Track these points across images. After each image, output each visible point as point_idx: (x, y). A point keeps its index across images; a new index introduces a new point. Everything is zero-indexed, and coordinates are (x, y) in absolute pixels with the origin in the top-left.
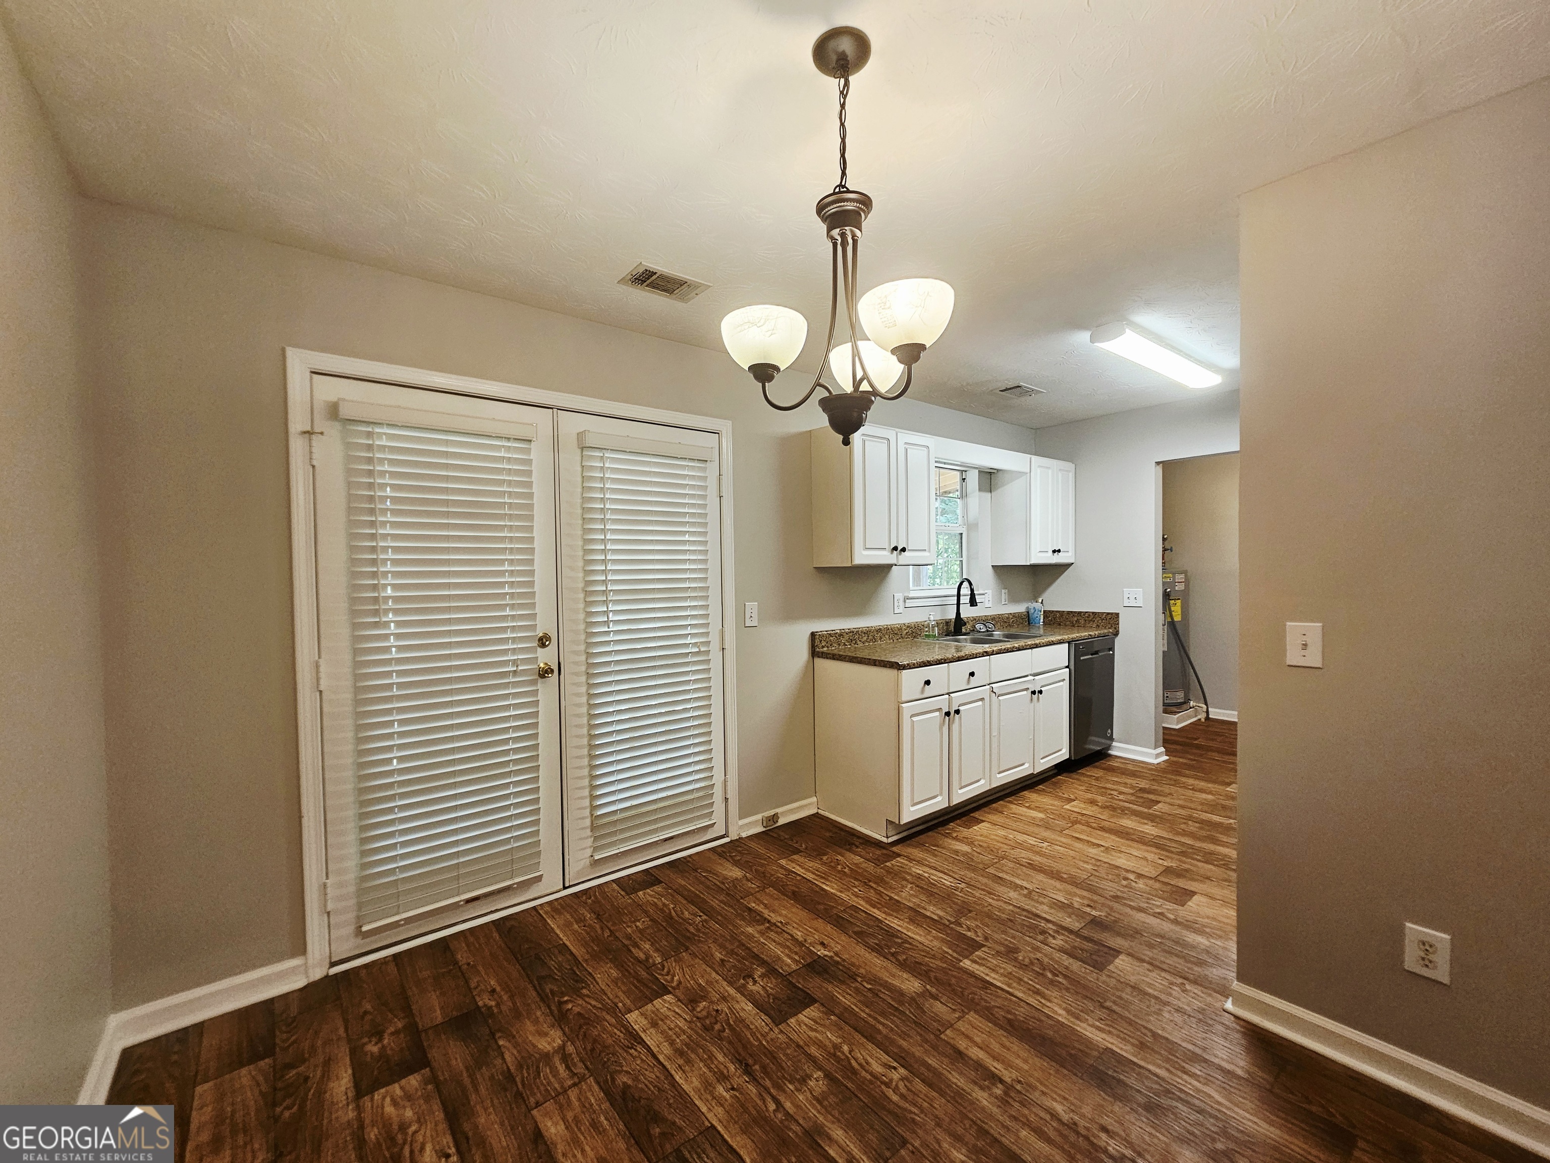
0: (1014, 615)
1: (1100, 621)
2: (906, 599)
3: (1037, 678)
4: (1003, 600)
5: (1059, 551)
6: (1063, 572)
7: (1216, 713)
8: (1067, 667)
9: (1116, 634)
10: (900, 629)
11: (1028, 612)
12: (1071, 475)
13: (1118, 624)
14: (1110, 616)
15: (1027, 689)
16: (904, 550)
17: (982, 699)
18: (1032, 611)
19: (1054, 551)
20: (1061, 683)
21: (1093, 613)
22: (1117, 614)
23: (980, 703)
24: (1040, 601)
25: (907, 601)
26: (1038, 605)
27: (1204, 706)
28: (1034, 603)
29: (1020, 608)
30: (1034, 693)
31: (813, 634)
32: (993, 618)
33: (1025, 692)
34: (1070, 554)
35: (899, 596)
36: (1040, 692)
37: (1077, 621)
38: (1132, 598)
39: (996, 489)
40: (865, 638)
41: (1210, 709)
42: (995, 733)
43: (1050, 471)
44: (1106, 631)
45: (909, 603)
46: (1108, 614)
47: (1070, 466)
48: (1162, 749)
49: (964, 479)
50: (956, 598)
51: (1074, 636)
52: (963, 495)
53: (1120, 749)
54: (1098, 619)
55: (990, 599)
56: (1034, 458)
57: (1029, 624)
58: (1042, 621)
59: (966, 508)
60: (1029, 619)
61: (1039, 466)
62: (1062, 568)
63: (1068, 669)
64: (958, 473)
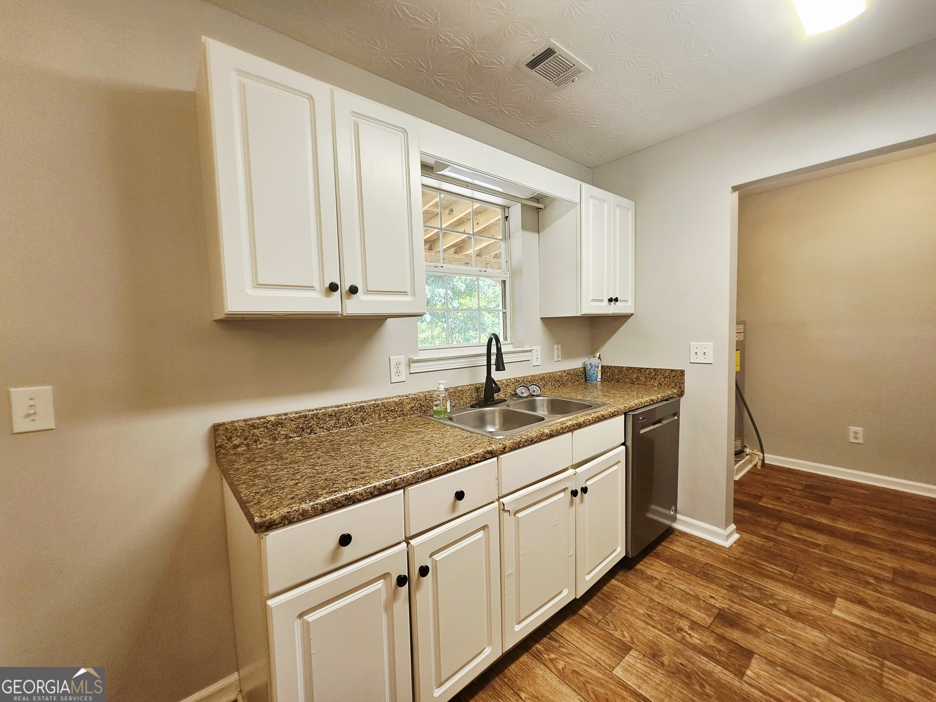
0: (568, 373)
1: (662, 380)
2: (411, 362)
3: (579, 470)
4: (556, 356)
5: (616, 300)
6: (622, 324)
7: (772, 459)
8: (623, 444)
9: (681, 394)
10: (399, 404)
11: (585, 368)
12: (631, 214)
13: (683, 383)
14: (674, 374)
15: (564, 490)
16: (353, 290)
17: (484, 528)
18: (589, 367)
19: (610, 300)
20: (616, 467)
21: (655, 370)
22: (682, 372)
23: (480, 534)
24: (598, 356)
25: (412, 365)
26: (594, 361)
27: (760, 454)
28: (592, 359)
29: (576, 364)
30: (574, 493)
31: (216, 428)
32: (542, 378)
33: (562, 495)
34: (629, 304)
35: (398, 358)
36: (585, 490)
37: (637, 378)
38: (700, 354)
39: (544, 229)
40: (332, 423)
41: (765, 455)
42: (509, 570)
43: (606, 205)
44: (669, 392)
45: (415, 368)
46: (672, 371)
47: (629, 204)
48: (733, 527)
49: (507, 217)
50: (485, 358)
51: (633, 402)
52: (507, 236)
53: (686, 523)
54: (660, 376)
55: (539, 356)
56: (584, 185)
57: (586, 380)
58: (599, 377)
59: (509, 250)
60: (585, 376)
61: (591, 196)
62: (622, 319)
63: (623, 447)
64: (499, 210)
